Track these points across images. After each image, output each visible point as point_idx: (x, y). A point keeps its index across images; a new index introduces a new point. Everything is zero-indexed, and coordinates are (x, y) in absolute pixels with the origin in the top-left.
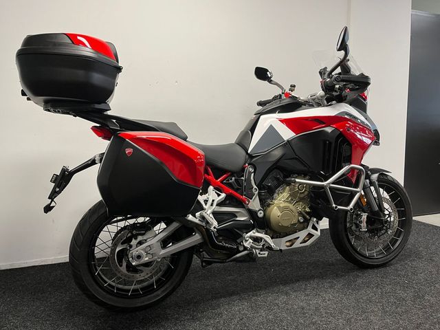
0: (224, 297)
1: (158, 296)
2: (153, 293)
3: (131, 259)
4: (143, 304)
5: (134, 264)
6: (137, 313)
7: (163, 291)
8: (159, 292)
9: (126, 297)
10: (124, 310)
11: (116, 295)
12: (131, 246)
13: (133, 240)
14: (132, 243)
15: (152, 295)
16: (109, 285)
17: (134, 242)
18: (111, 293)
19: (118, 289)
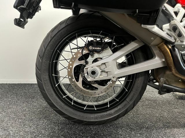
0: (177, 127)
1: (111, 115)
2: (106, 111)
3: (86, 75)
4: (97, 120)
5: (89, 80)
6: (91, 127)
7: (117, 111)
8: (112, 111)
9: (82, 111)
10: (80, 122)
11: (73, 107)
12: (87, 63)
13: (90, 57)
14: (88, 60)
15: (105, 113)
16: (68, 97)
17: (90, 59)
18: (69, 105)
19: (75, 102)
